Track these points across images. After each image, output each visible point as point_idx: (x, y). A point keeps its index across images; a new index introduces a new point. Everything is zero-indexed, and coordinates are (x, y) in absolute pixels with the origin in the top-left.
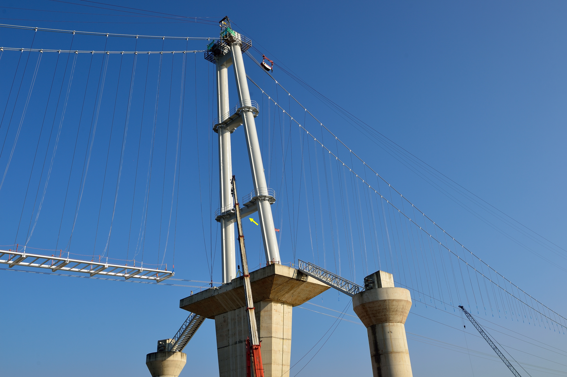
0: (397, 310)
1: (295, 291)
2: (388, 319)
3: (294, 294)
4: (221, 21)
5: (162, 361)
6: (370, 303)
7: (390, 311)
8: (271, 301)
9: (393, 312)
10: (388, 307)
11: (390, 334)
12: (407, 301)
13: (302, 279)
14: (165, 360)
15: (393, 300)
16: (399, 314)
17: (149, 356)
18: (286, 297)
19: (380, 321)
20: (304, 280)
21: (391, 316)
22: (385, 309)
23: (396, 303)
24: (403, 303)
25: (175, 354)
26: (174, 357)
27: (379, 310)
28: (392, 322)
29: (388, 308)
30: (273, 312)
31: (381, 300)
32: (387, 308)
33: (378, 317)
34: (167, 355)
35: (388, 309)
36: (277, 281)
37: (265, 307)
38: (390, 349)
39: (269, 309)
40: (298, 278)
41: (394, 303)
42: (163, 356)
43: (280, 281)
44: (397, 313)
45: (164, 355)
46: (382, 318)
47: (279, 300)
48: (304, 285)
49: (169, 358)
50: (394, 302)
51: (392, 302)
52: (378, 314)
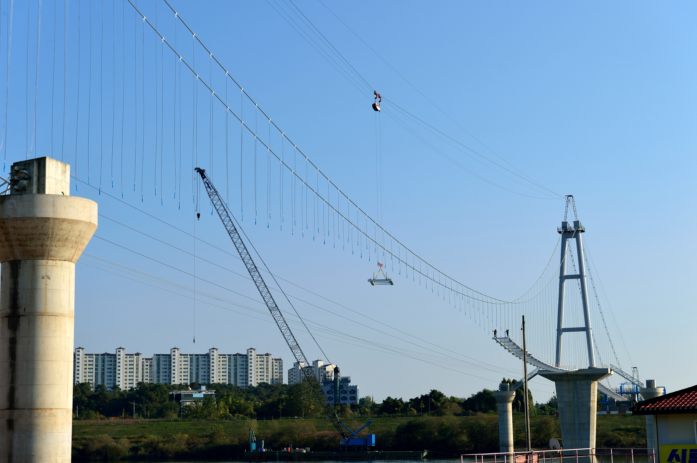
0: (67, 239)
2: (47, 254)
6: (16, 219)
7: (53, 239)
9: (59, 242)
10: (51, 231)
11: (46, 282)
12: (89, 223)
15: (64, 220)
16: (69, 246)
19: (31, 255)
21: (54, 248)
22: (45, 234)
23: (68, 225)
24: (80, 227)
27: (33, 235)
28: (54, 259)
29: (50, 233)
31: (39, 216)
32: (48, 234)
33: (27, 247)
35: (50, 236)
38: (41, 308)
41: (64, 226)
44: (67, 243)
46: (35, 251)
50: (64, 223)
51: (61, 223)
52: (28, 242)
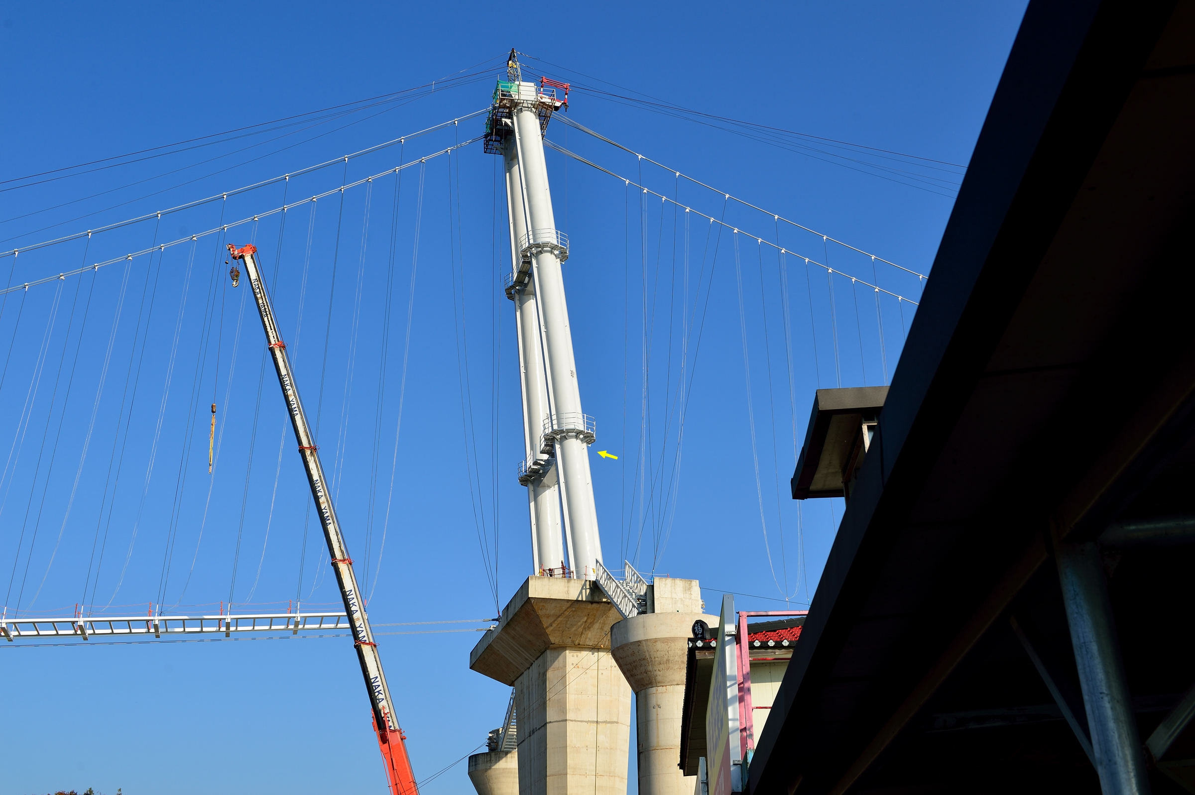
0: (668, 660)
1: (604, 624)
2: (654, 680)
3: (605, 629)
7: (654, 663)
8: (563, 648)
9: (661, 665)
10: (648, 655)
11: (657, 711)
13: (604, 600)
15: (656, 640)
16: (675, 668)
19: (644, 684)
21: (658, 673)
22: (644, 659)
23: (663, 645)
27: (634, 662)
28: (663, 685)
29: (648, 658)
30: (570, 670)
31: (633, 641)
32: (646, 658)
33: (636, 677)
35: (649, 659)
37: (554, 662)
38: (654, 742)
39: (561, 665)
40: (593, 599)
41: (659, 646)
43: (551, 610)
44: (671, 665)
46: (642, 679)
47: (579, 644)
49: (498, 764)
50: (657, 643)
51: (655, 644)
52: (634, 671)
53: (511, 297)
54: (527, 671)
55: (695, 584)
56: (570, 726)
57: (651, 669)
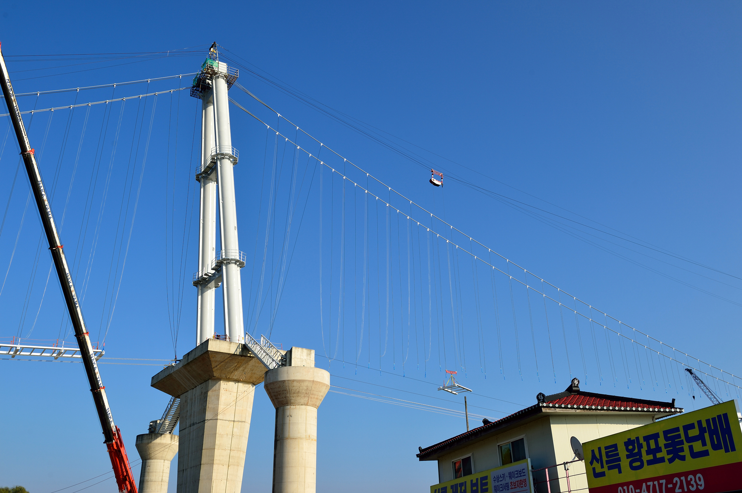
0: (299, 392)
1: (245, 368)
2: (289, 402)
3: (245, 371)
4: (210, 49)
5: (148, 444)
6: (271, 383)
7: (290, 393)
8: (219, 379)
9: (294, 394)
11: (290, 419)
13: (249, 355)
14: (151, 442)
15: (294, 381)
16: (302, 396)
17: (140, 438)
18: (236, 374)
19: (282, 404)
20: (252, 355)
21: (292, 398)
22: (285, 390)
23: (297, 383)
24: (306, 384)
25: (163, 436)
26: (161, 439)
27: (279, 391)
28: (294, 405)
29: (288, 389)
30: (222, 391)
31: (280, 380)
33: (279, 399)
34: (153, 437)
35: (288, 391)
36: (215, 358)
37: (213, 387)
38: (287, 435)
39: (217, 389)
40: (243, 354)
41: (295, 384)
42: (149, 439)
43: (218, 358)
44: (300, 394)
45: (151, 437)
46: (283, 401)
47: (229, 378)
48: (254, 361)
49: (156, 440)
51: (293, 383)
52: (279, 396)
53: (198, 180)
54: (192, 390)
55: (313, 352)
56: (219, 422)
57: (289, 396)
